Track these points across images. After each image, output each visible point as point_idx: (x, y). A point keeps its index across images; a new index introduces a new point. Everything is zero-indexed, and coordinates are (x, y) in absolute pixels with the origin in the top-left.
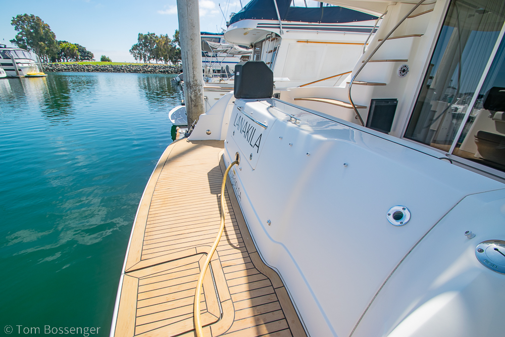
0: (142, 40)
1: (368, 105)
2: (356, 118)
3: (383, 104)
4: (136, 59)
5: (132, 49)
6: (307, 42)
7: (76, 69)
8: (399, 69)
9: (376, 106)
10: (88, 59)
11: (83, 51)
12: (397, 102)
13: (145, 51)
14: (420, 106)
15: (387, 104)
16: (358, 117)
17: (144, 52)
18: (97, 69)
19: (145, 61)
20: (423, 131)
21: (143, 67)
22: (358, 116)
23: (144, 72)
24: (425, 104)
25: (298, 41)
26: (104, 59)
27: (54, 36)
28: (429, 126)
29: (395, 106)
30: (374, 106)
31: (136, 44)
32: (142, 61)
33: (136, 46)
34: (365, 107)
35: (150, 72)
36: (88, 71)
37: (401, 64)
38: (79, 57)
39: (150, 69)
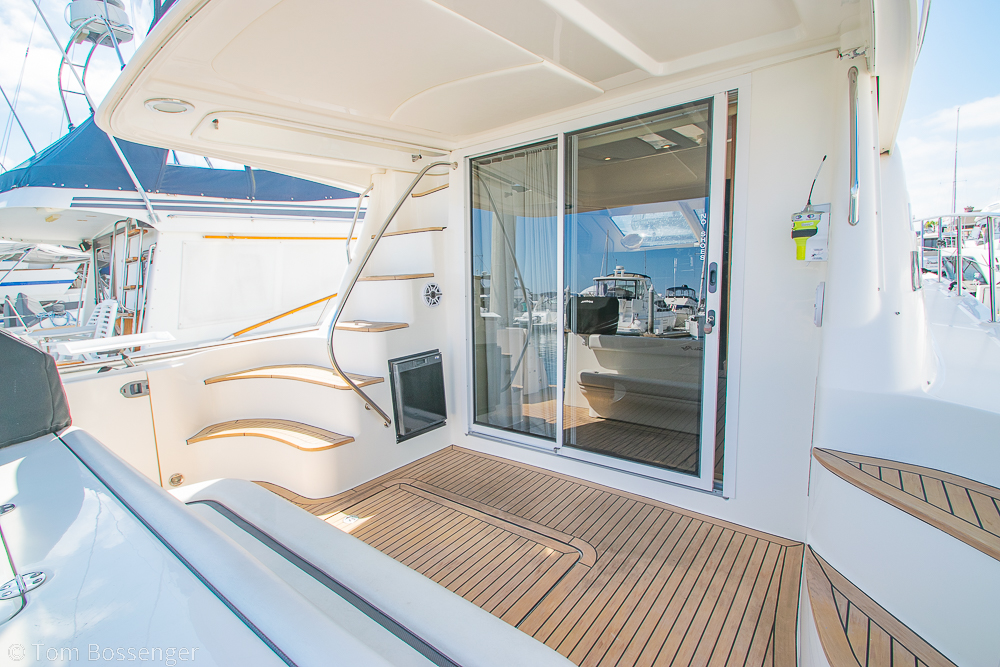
1: (387, 375)
2: (368, 409)
3: (414, 367)
6: (232, 237)
8: (423, 293)
9: (402, 374)
12: (440, 356)
14: (481, 352)
15: (423, 365)
16: (370, 407)
20: (503, 395)
22: (371, 404)
24: (488, 348)
25: (207, 237)
28: (509, 385)
29: (439, 365)
30: (397, 374)
34: (381, 380)
37: (426, 283)
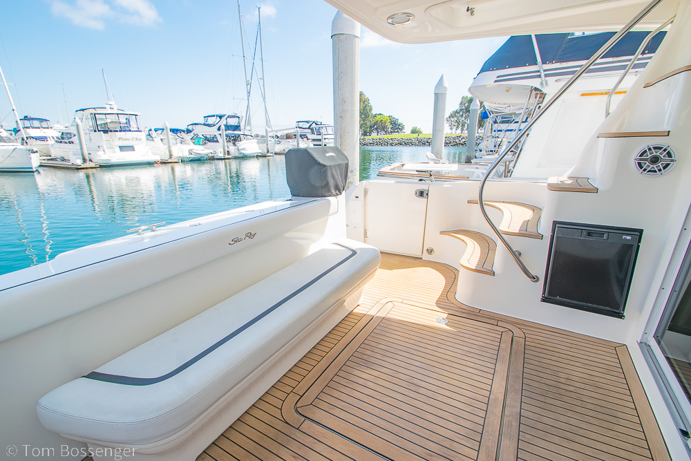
0: (465, 104)
1: (548, 235)
4: (451, 129)
5: (450, 117)
7: (381, 143)
8: (635, 154)
10: (398, 132)
11: (395, 123)
13: (465, 118)
17: (463, 119)
18: (402, 143)
19: (462, 130)
21: (454, 138)
23: (454, 145)
25: (583, 95)
26: (414, 132)
27: (371, 110)
31: (455, 110)
32: (459, 131)
33: (456, 112)
34: (540, 237)
35: (462, 145)
36: (391, 145)
38: (389, 130)
39: (463, 140)
